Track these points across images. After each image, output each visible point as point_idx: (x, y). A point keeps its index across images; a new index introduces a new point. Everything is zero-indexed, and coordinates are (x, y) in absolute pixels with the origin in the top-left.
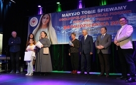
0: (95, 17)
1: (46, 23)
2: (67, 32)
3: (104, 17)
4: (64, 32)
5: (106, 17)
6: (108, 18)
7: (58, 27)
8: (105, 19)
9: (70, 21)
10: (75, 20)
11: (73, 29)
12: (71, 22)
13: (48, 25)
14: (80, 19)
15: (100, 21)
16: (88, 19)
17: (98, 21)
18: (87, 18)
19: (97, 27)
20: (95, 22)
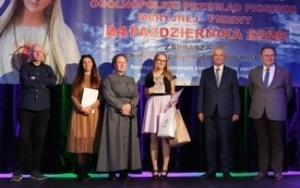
0: (207, 12)
1: (41, 7)
2: (117, 45)
3: (229, 13)
4: (108, 48)
5: (236, 14)
6: (240, 20)
7: (86, 27)
8: (232, 20)
9: (127, 12)
10: (144, 10)
11: (139, 39)
12: (131, 17)
13: (46, 16)
14: (161, 11)
15: (219, 25)
16: (185, 13)
17: (214, 23)
18: (182, 10)
19: (211, 40)
20: (205, 24)
